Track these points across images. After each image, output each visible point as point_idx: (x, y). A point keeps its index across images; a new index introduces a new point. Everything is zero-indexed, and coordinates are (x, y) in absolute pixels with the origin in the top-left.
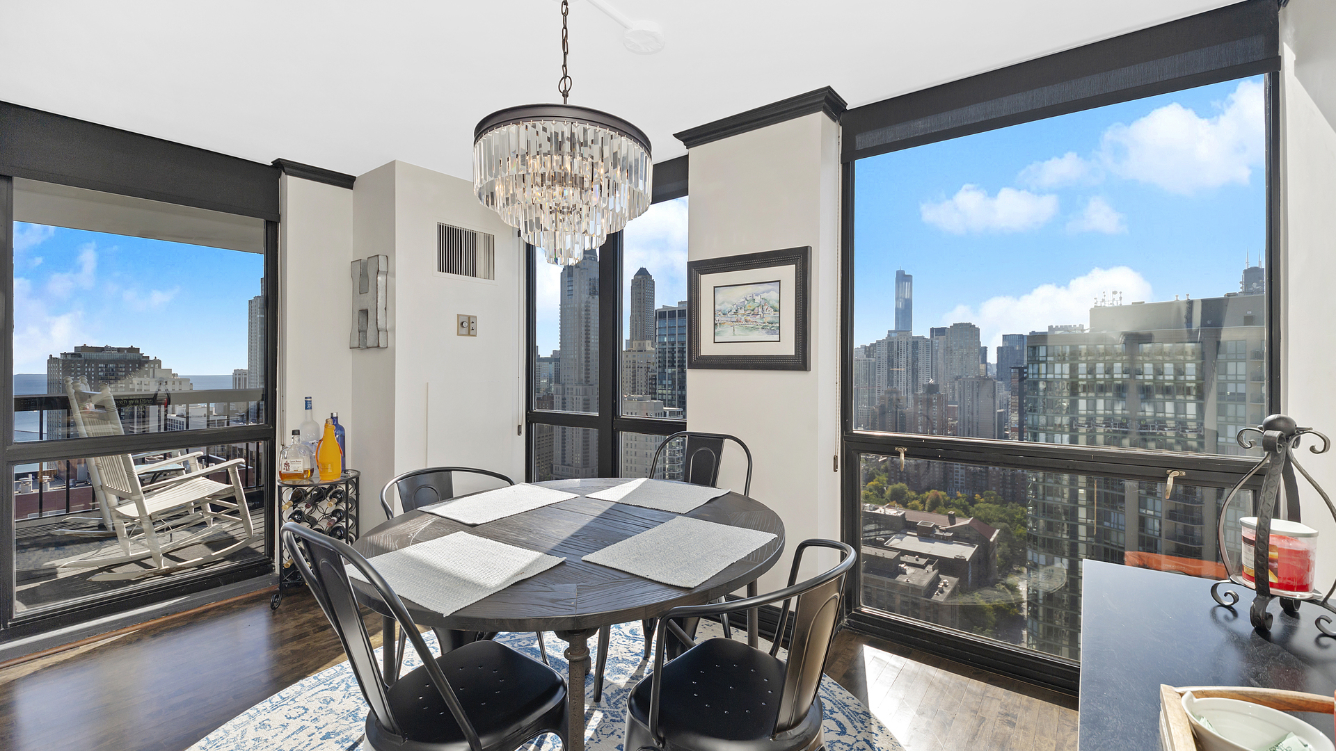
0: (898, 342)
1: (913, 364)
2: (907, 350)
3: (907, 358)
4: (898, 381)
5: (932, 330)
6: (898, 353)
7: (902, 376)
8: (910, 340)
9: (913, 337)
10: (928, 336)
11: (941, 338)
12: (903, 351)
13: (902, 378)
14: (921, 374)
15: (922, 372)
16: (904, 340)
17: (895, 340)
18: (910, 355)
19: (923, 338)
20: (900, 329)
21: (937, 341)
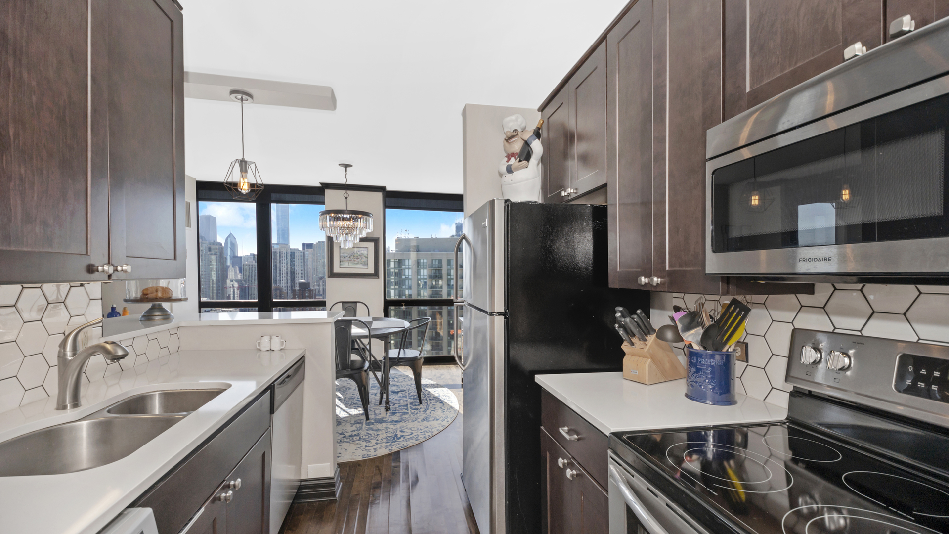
0: (280, 252)
1: (291, 268)
2: (287, 258)
3: (287, 264)
4: (280, 281)
5: (304, 244)
6: (280, 260)
7: (284, 276)
8: (289, 251)
9: (291, 249)
10: (301, 249)
11: (310, 250)
12: (283, 258)
13: (284, 279)
14: (297, 276)
15: (297, 274)
16: (284, 251)
17: (278, 251)
18: (289, 262)
19: (298, 250)
20: (280, 242)
21: (307, 252)
